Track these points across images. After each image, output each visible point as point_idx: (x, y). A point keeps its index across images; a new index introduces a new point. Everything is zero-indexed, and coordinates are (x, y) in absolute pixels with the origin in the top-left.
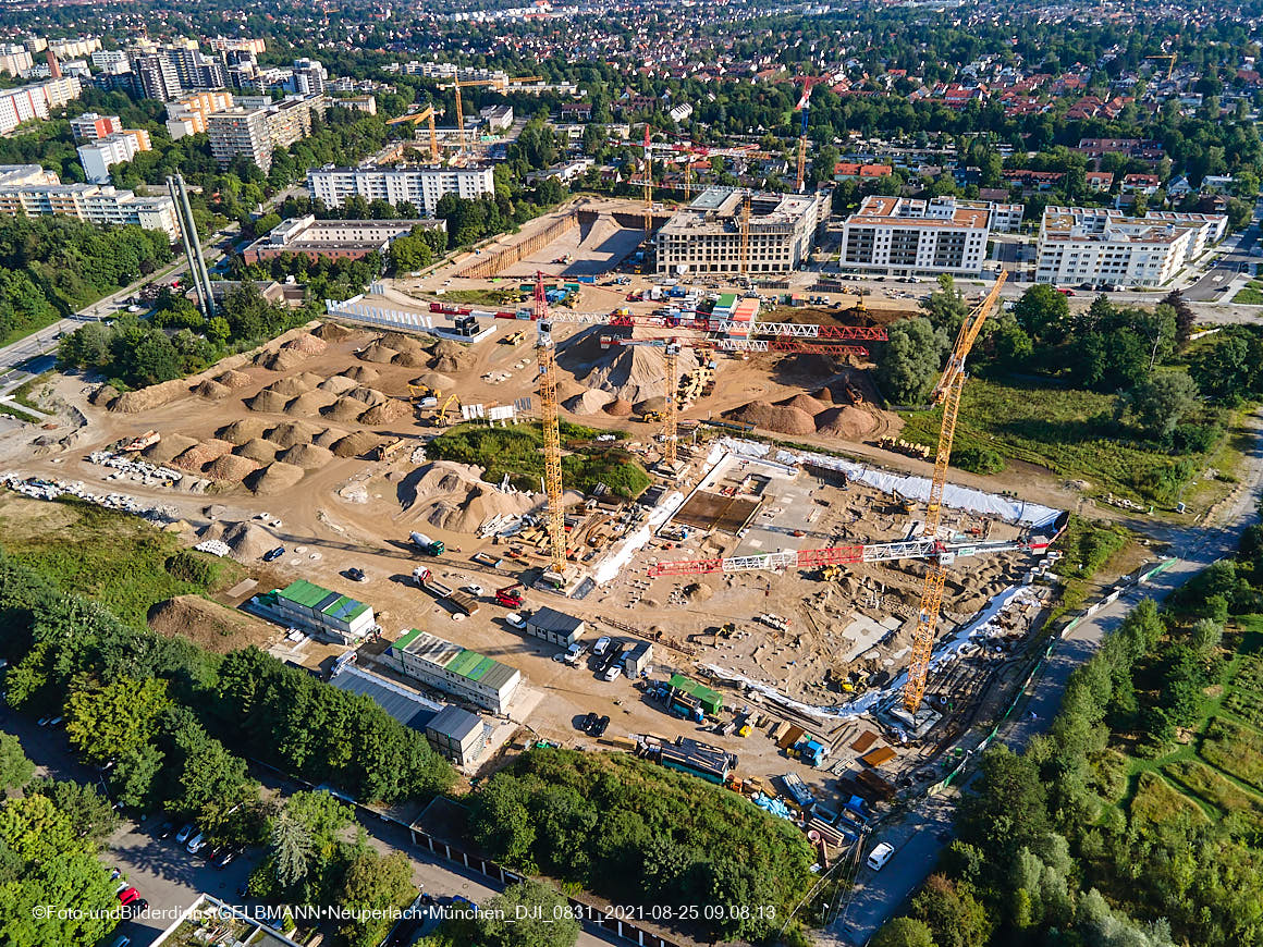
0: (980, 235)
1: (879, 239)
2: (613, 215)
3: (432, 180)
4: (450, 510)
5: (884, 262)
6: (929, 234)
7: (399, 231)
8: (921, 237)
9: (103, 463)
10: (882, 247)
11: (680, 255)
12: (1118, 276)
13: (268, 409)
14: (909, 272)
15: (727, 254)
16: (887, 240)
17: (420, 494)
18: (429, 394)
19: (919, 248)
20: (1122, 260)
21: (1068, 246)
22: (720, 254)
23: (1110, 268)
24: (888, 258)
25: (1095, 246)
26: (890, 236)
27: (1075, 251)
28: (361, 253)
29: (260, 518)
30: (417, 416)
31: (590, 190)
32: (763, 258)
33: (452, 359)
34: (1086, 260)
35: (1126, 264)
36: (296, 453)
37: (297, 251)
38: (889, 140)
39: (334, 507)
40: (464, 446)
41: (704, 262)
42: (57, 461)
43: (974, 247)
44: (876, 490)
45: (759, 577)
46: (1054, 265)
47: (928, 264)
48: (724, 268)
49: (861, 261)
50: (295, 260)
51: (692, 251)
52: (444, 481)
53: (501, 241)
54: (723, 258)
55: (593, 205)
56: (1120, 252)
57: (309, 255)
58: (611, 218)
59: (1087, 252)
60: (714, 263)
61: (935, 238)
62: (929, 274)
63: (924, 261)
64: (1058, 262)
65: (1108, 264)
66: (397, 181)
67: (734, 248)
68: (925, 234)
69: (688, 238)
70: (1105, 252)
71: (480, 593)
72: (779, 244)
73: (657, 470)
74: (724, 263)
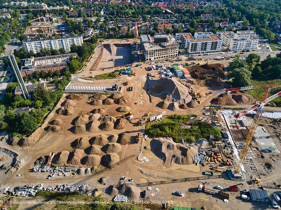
0: (221, 42)
1: (198, 45)
2: (114, 44)
3: (66, 41)
4: (181, 158)
5: (199, 51)
6: (210, 43)
7: (65, 58)
8: (208, 44)
9: (40, 171)
10: (199, 47)
11: (152, 55)
12: (249, 47)
13: (81, 131)
14: (205, 53)
15: (163, 54)
16: (200, 45)
17: (166, 154)
18: (129, 114)
19: (207, 46)
20: (249, 44)
21: (239, 42)
22: (161, 54)
23: (247, 46)
24: (200, 50)
25: (244, 41)
26: (201, 44)
27: (241, 43)
28: (61, 68)
29: (123, 179)
30: (131, 123)
31: (101, 38)
32: (171, 53)
33: (123, 100)
34: (243, 45)
35: (250, 45)
36: (111, 148)
37: (40, 70)
38: (159, 17)
39: (142, 166)
40: (159, 132)
41: (158, 56)
42: (19, 175)
43: (219, 45)
44: (268, 118)
45: (278, 156)
46: (236, 47)
47: (209, 50)
48: (162, 57)
49: (194, 51)
50: (41, 73)
51: (155, 54)
52: (169, 147)
53: (93, 56)
54: (162, 55)
55: (106, 42)
56: (249, 42)
57: (44, 71)
58: (114, 45)
59: (243, 43)
60: (160, 56)
61: (211, 44)
62: (209, 52)
63: (208, 49)
64: (237, 46)
65: (246, 45)
66: (55, 42)
67: (165, 52)
68: (209, 43)
69: (154, 51)
70: (246, 43)
71: (222, 188)
72: (175, 49)
73: (216, 125)
74: (162, 56)
